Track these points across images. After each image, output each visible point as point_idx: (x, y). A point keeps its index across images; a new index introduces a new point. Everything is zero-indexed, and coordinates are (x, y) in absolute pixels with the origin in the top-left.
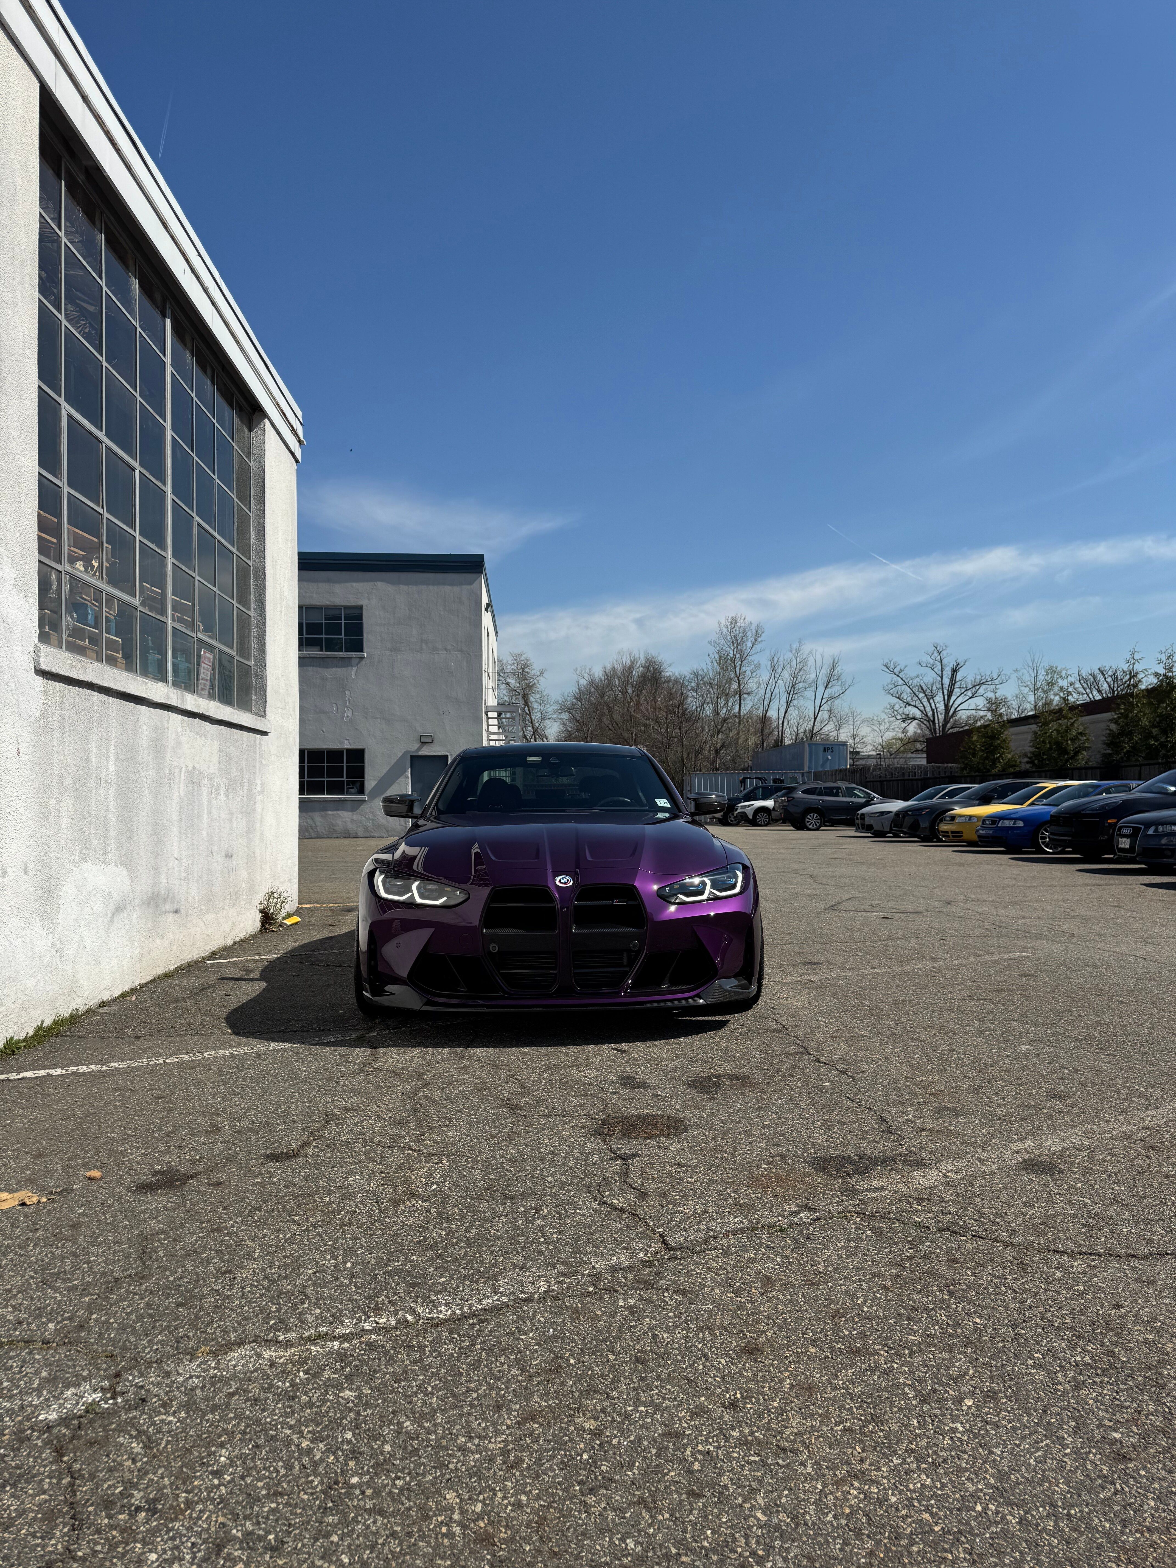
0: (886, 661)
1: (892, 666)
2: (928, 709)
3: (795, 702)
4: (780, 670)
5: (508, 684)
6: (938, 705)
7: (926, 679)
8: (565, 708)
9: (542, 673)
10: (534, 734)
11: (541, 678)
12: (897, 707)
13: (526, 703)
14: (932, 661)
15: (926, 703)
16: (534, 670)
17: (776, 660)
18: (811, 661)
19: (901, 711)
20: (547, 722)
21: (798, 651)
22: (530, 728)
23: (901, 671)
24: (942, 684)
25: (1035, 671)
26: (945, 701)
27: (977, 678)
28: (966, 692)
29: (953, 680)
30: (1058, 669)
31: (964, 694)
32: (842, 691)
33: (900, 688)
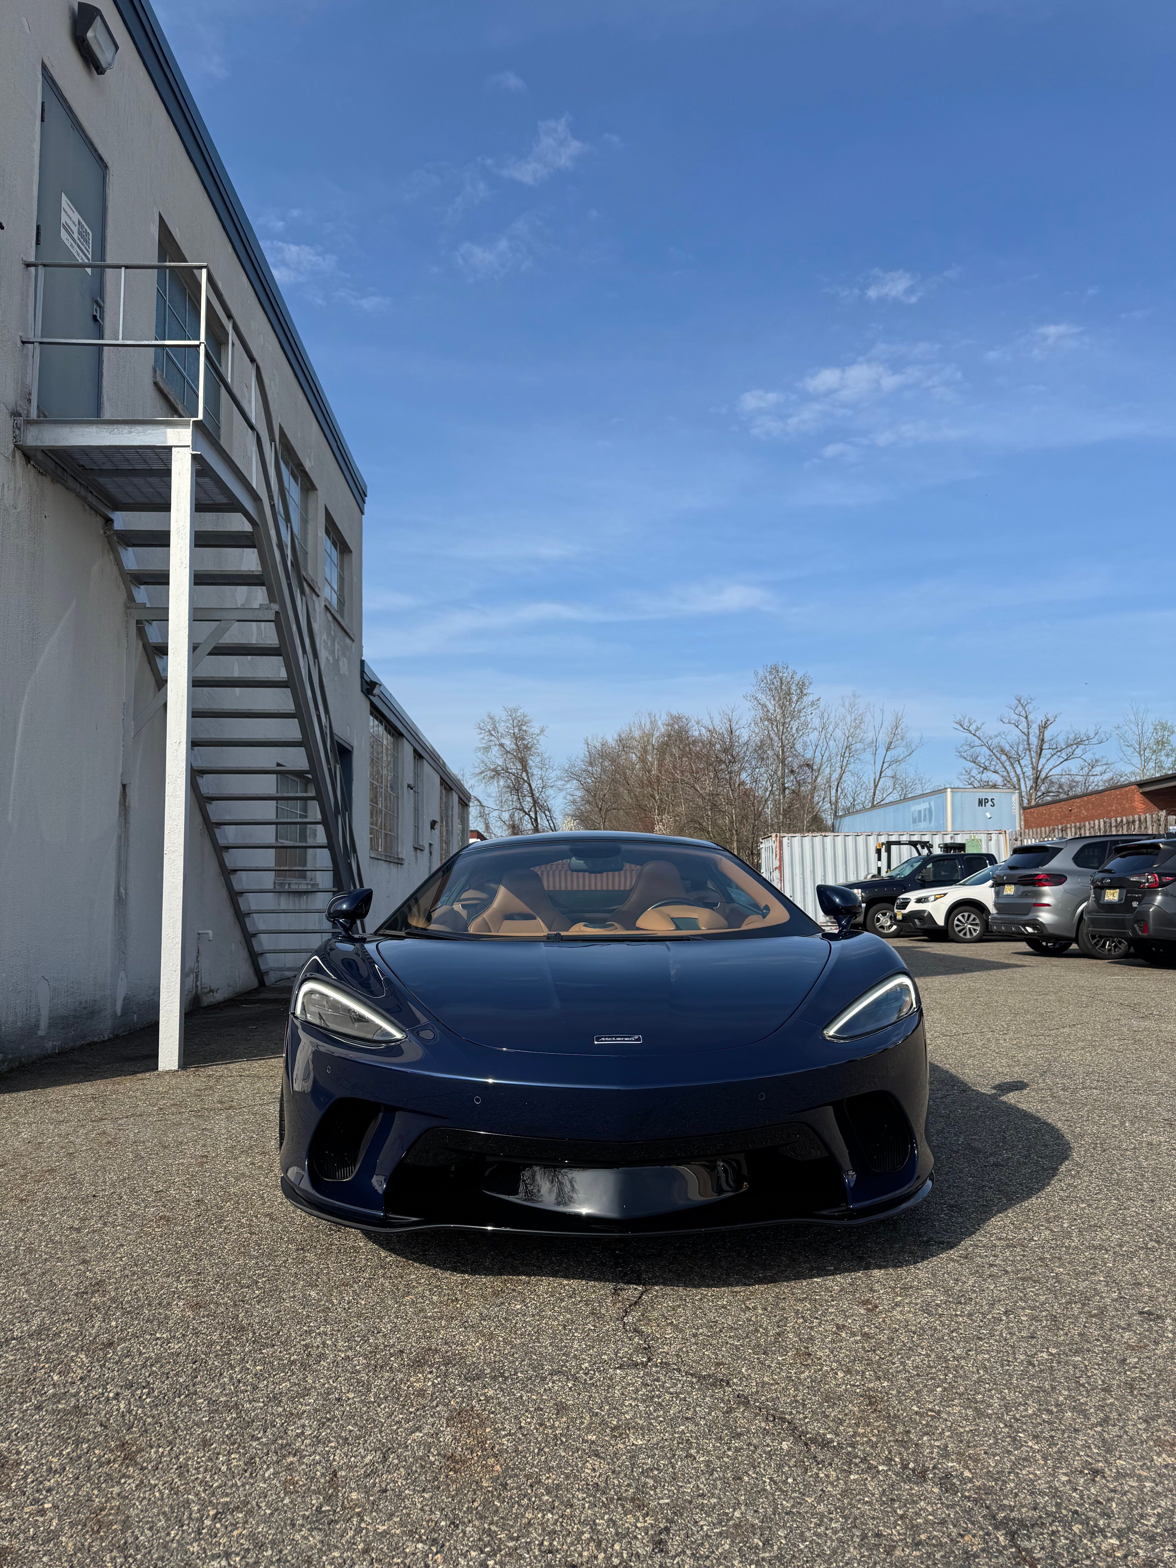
0: (959, 717)
1: (966, 725)
2: (1012, 774)
3: (851, 767)
4: (831, 728)
5: (502, 745)
6: (1025, 769)
7: (1010, 738)
8: (572, 775)
9: (542, 731)
10: (534, 806)
11: (541, 737)
12: (974, 772)
13: (525, 768)
14: (1016, 717)
15: (1009, 768)
16: (534, 728)
17: (826, 715)
18: (868, 717)
19: (978, 777)
20: (550, 792)
21: (852, 705)
22: (529, 799)
23: (978, 729)
24: (1029, 744)
25: (1140, 727)
26: (1032, 763)
27: (1072, 736)
28: (1059, 754)
29: (1043, 740)
30: (1169, 724)
31: (1055, 756)
32: (906, 754)
33: (978, 749)
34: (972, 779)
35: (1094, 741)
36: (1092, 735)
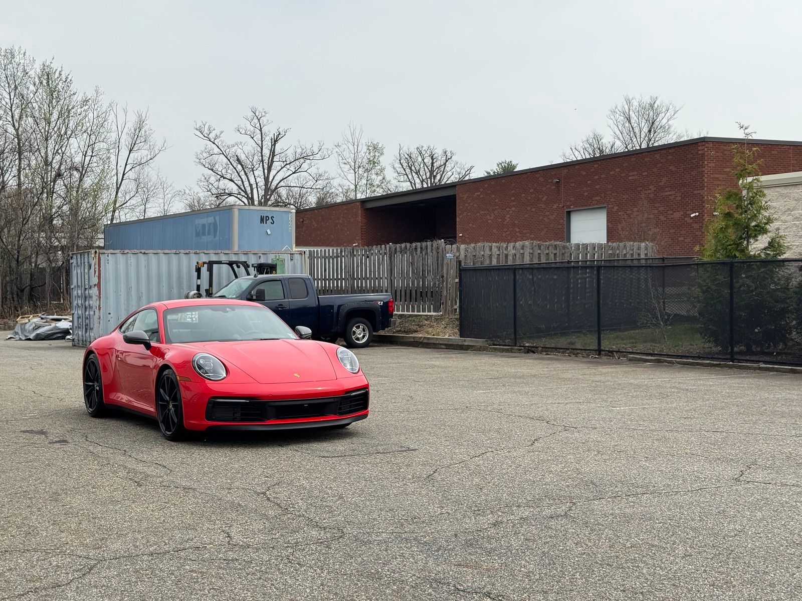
0: (200, 124)
1: (206, 131)
2: (246, 184)
6: (257, 180)
7: (244, 149)
14: (252, 129)
15: (244, 177)
19: (216, 184)
23: (217, 137)
24: (262, 156)
25: (356, 147)
26: (264, 175)
27: (299, 151)
28: (288, 166)
29: (274, 152)
30: (380, 146)
31: (285, 169)
32: (149, 157)
33: (215, 157)
34: (210, 186)
35: (318, 157)
36: (316, 151)
